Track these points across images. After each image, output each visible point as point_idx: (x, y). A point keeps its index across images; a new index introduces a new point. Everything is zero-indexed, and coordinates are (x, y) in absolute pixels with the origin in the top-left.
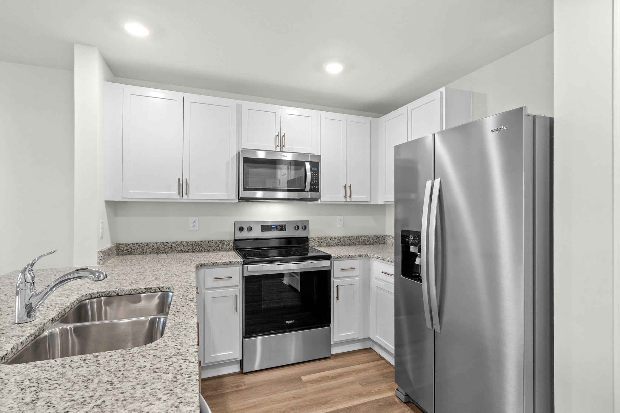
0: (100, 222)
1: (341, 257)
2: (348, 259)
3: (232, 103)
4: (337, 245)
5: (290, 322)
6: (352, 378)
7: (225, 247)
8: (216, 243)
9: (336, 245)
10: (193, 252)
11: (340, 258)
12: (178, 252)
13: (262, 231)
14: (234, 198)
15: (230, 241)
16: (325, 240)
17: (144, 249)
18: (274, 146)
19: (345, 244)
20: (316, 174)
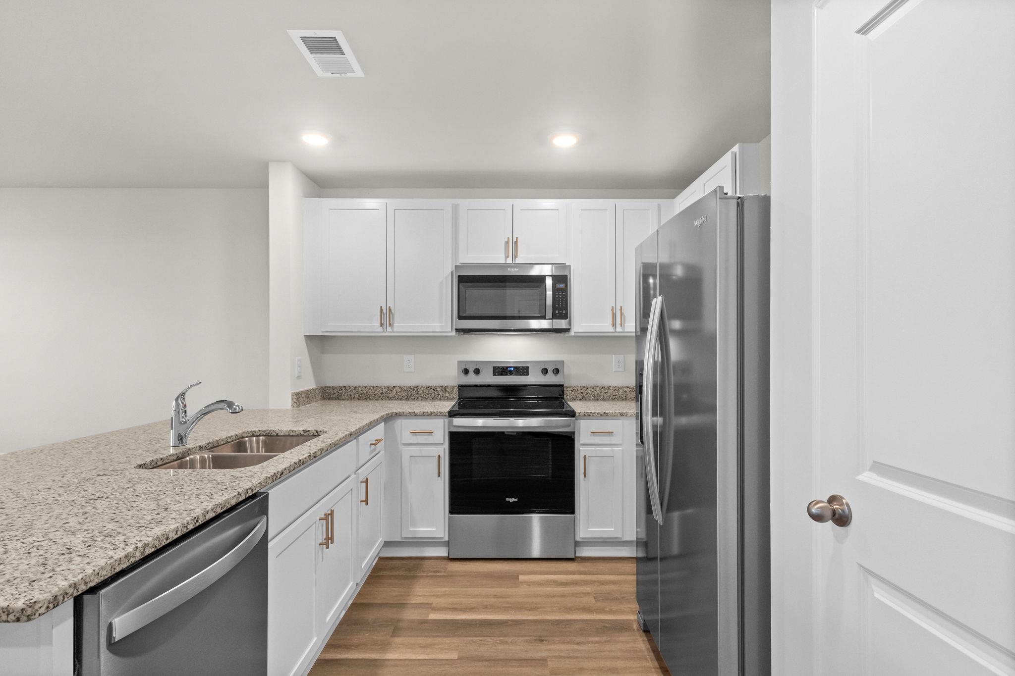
0: (296, 360)
1: (591, 414)
2: (602, 417)
3: (447, 203)
4: (613, 399)
5: (512, 501)
6: (588, 589)
7: (447, 395)
8: (435, 389)
9: (610, 398)
10: (408, 399)
11: (589, 415)
12: (390, 399)
13: (494, 374)
14: (450, 330)
15: (453, 387)
16: (592, 390)
17: (352, 394)
18: (503, 256)
19: (626, 398)
20: (562, 292)
